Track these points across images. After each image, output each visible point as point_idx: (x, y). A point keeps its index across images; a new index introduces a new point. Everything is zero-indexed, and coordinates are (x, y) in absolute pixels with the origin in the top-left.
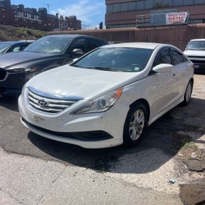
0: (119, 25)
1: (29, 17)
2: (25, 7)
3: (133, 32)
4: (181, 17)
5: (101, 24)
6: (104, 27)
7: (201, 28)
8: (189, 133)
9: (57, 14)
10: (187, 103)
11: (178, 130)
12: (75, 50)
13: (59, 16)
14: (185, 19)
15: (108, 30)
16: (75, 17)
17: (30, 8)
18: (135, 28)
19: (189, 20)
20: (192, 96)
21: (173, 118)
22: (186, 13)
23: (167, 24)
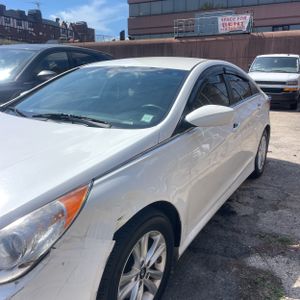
0: (150, 35)
1: (13, 23)
2: (7, 9)
3: (170, 45)
4: (241, 21)
5: (122, 35)
6: (127, 39)
7: (271, 39)
9: (58, 20)
13: (61, 22)
14: (246, 25)
15: (133, 41)
16: (85, 24)
17: (16, 9)
18: (173, 39)
19: (253, 26)
22: (248, 17)
23: (221, 32)
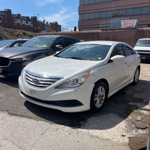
0: (89, 28)
1: (24, 22)
2: (22, 16)
3: (98, 33)
4: (133, 23)
5: (75, 28)
6: (77, 30)
7: (147, 31)
8: (136, 104)
9: (44, 21)
10: (135, 83)
11: (129, 101)
12: (57, 46)
13: (46, 22)
14: (135, 25)
15: (81, 32)
16: (57, 23)
17: (25, 16)
18: (100, 31)
19: (138, 25)
20: (139, 79)
21: (125, 93)
22: (136, 21)
23: (122, 28)
